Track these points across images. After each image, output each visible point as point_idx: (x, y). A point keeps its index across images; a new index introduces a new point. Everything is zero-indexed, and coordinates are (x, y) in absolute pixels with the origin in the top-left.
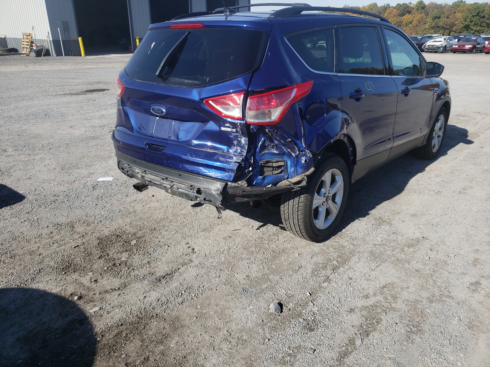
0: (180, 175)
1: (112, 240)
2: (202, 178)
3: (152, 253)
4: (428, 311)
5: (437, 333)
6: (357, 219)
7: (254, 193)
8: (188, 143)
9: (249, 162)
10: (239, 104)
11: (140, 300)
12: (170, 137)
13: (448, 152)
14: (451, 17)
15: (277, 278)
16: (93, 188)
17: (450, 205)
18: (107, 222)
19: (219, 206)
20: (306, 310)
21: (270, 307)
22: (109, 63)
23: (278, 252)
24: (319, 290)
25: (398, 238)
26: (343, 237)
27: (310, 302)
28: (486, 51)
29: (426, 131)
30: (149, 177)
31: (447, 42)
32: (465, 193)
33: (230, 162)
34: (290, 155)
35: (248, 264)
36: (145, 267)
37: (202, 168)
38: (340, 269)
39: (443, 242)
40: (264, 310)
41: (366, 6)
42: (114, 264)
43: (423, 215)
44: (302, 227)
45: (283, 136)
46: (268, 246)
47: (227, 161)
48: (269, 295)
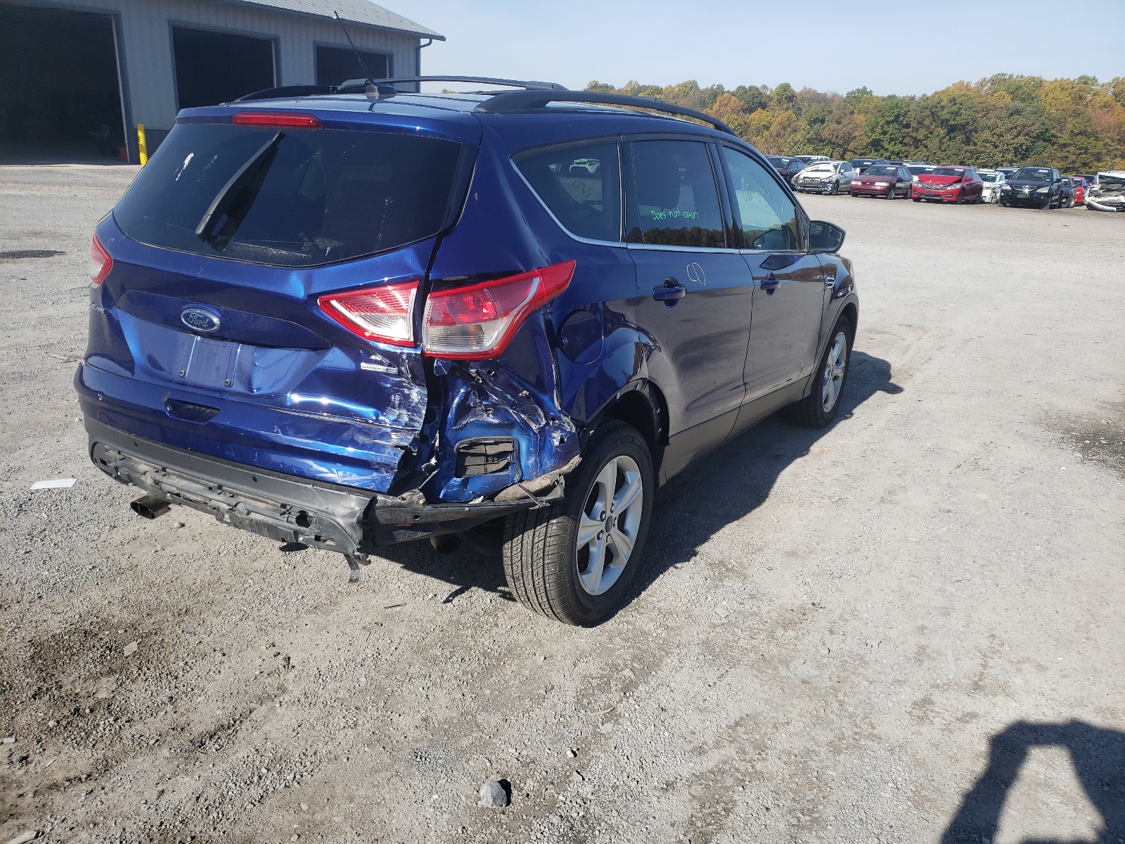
0: (255, 479)
1: (71, 644)
2: (310, 486)
3: (181, 673)
4: (832, 773)
5: (853, 823)
6: (672, 565)
7: (442, 518)
8: (276, 400)
9: (428, 445)
10: (406, 311)
11: (146, 801)
12: (230, 385)
13: (854, 411)
14: (845, 121)
15: (495, 719)
16: (17, 509)
17: (865, 528)
18: (58, 598)
19: (354, 555)
20: (565, 794)
21: (482, 792)
22: (63, 184)
23: (497, 654)
24: (593, 741)
25: (762, 607)
26: (643, 610)
27: (575, 773)
28: (916, 196)
29: (810, 368)
30: (174, 482)
31: (839, 172)
32: (891, 501)
33: (384, 446)
34: (526, 428)
35: (426, 689)
36: (163, 713)
37: (310, 462)
38: (640, 688)
39: (854, 613)
40: (467, 802)
41: (674, 86)
42: (77, 710)
43: (811, 552)
44: (553, 594)
45: (511, 386)
46: (473, 643)
47: (374, 443)
48: (477, 763)
